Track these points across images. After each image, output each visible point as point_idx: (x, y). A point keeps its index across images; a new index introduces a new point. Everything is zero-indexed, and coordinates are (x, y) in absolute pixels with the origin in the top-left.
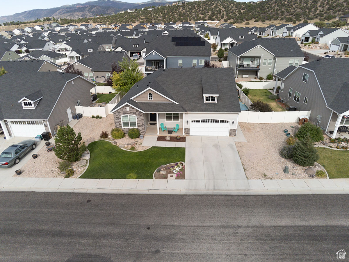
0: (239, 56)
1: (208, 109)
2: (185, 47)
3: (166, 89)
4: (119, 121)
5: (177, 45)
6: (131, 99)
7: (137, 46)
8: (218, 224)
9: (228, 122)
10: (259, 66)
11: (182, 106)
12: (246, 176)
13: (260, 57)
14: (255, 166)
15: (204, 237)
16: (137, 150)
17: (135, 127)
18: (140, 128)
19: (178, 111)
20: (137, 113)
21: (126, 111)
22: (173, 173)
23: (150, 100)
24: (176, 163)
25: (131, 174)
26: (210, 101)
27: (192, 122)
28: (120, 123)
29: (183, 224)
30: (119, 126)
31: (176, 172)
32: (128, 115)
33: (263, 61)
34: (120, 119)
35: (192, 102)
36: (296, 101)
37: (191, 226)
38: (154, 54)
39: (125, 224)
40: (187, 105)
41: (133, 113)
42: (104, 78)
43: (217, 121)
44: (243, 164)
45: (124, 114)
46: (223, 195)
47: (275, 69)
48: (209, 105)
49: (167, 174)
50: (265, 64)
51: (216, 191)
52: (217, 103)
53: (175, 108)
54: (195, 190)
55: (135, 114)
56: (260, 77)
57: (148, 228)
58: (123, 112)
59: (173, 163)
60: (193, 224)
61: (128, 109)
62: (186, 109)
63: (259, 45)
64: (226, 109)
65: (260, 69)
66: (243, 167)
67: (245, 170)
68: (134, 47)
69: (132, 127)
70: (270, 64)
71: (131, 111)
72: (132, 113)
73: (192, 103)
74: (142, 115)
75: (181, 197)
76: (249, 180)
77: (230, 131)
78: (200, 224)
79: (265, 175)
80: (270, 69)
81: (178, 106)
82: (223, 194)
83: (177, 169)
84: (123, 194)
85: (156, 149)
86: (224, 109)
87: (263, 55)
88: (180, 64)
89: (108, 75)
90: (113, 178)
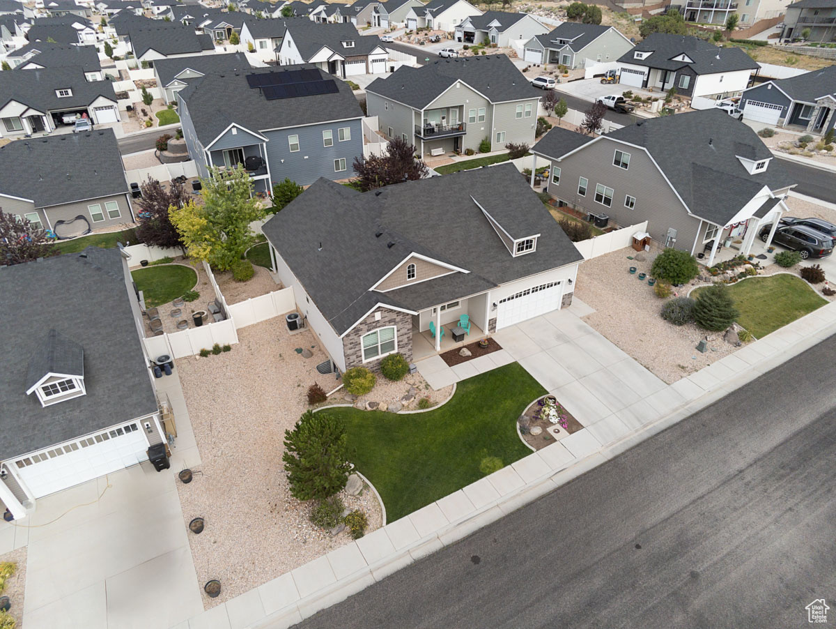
0: (422, 111)
1: (529, 268)
3: (420, 242)
4: (356, 349)
5: (269, 97)
6: (370, 290)
7: (70, 91)
8: (714, 482)
9: (559, 283)
10: (461, 128)
11: (480, 276)
12: (662, 380)
13: (463, 106)
14: (653, 355)
15: (721, 514)
16: (437, 403)
17: (392, 352)
18: (402, 351)
19: (479, 289)
20: (398, 319)
21: (373, 322)
22: (552, 424)
23: (411, 279)
24: (536, 401)
25: (485, 462)
26: (525, 251)
27: (501, 302)
28: (359, 354)
29: (674, 508)
30: (357, 360)
31: (557, 420)
32: (378, 329)
33: (468, 114)
34: (360, 344)
35: (491, 260)
36: (602, 204)
37: (686, 507)
38: (234, 131)
39: (597, 563)
40: (486, 270)
41: (391, 321)
42: (82, 221)
43: (543, 288)
44: (636, 359)
45: (368, 330)
46: (666, 430)
47: (494, 129)
48: (524, 258)
49: (545, 431)
50: (473, 119)
51: (648, 428)
52: (535, 251)
53: (470, 284)
54: (620, 440)
55: (393, 323)
56: (468, 150)
57: (638, 547)
58: (366, 326)
59: (530, 403)
60: (686, 502)
61: (378, 316)
62: (492, 279)
63: (459, 80)
64: (558, 259)
65: (465, 134)
66: (641, 364)
67: (648, 368)
68: (59, 96)
69: (387, 354)
70: (482, 118)
71: (387, 319)
72: (387, 323)
73: (493, 262)
74: (409, 320)
75: (614, 464)
76: (672, 385)
77: (563, 299)
78: (694, 496)
79: (683, 368)
80: (482, 129)
81: (473, 277)
82: (663, 427)
83: (551, 412)
84: (519, 510)
85: (471, 387)
86: (555, 260)
87: (467, 101)
88: (294, 147)
89: (94, 209)
90: (460, 487)
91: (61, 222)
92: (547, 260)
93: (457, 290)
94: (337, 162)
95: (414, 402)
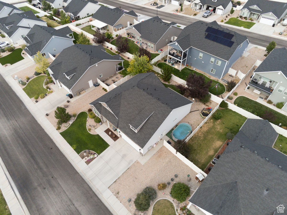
0: (254, 73)
1: (129, 134)
2: (213, 42)
5: (208, 37)
6: (99, 102)
7: (216, 0)
8: (70, 197)
11: (118, 122)
12: (110, 186)
14: (122, 184)
15: (60, 197)
16: (91, 132)
17: (99, 117)
22: (88, 158)
24: (95, 153)
25: (75, 145)
26: (133, 129)
29: (62, 186)
35: (126, 123)
37: (62, 189)
38: (176, 44)
39: (49, 169)
40: (121, 123)
42: (146, 45)
44: (119, 178)
46: (89, 186)
48: (132, 131)
49: (86, 156)
50: (280, 91)
51: (90, 182)
52: (136, 132)
53: (115, 121)
54: (84, 174)
56: (270, 100)
57: (52, 177)
59: (94, 151)
60: (64, 189)
62: (119, 126)
63: (281, 72)
64: (137, 141)
65: (271, 94)
66: (116, 180)
67: (115, 182)
68: (213, 1)
70: (286, 93)
75: (76, 173)
76: (108, 189)
77: (140, 152)
78: (66, 191)
79: (118, 193)
80: (284, 98)
82: (90, 186)
83: (92, 157)
84: (63, 154)
85: (97, 137)
87: (281, 82)
88: (200, 57)
89: (149, 44)
90: (68, 142)
91: (143, 43)
92: (135, 138)
93: (111, 119)
94: (212, 70)
95: (90, 127)
